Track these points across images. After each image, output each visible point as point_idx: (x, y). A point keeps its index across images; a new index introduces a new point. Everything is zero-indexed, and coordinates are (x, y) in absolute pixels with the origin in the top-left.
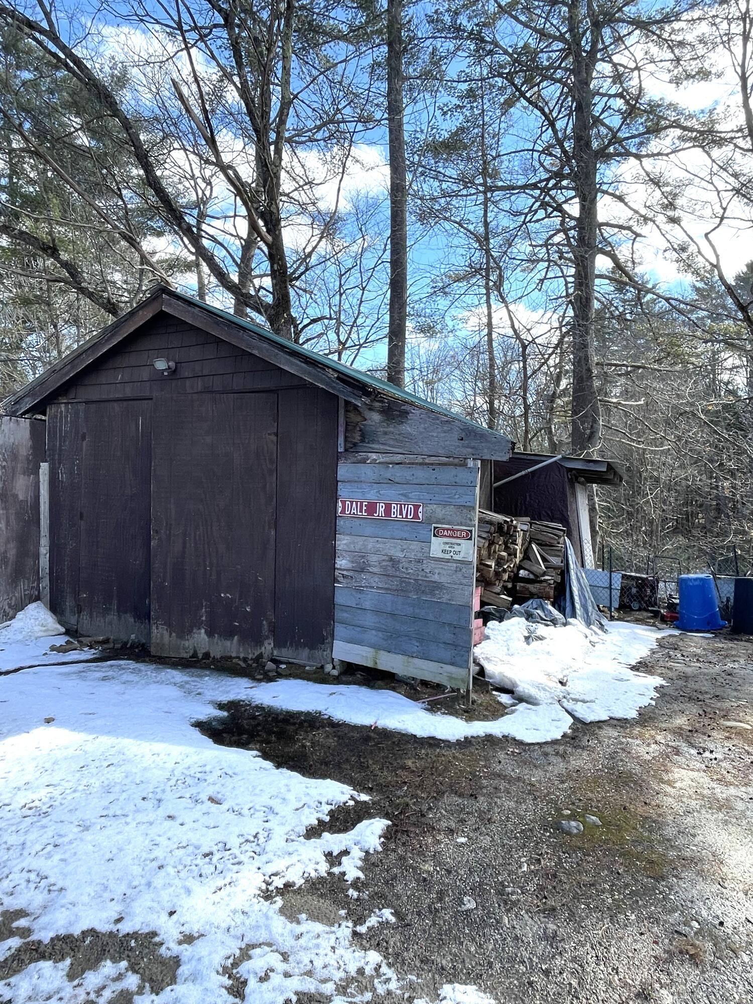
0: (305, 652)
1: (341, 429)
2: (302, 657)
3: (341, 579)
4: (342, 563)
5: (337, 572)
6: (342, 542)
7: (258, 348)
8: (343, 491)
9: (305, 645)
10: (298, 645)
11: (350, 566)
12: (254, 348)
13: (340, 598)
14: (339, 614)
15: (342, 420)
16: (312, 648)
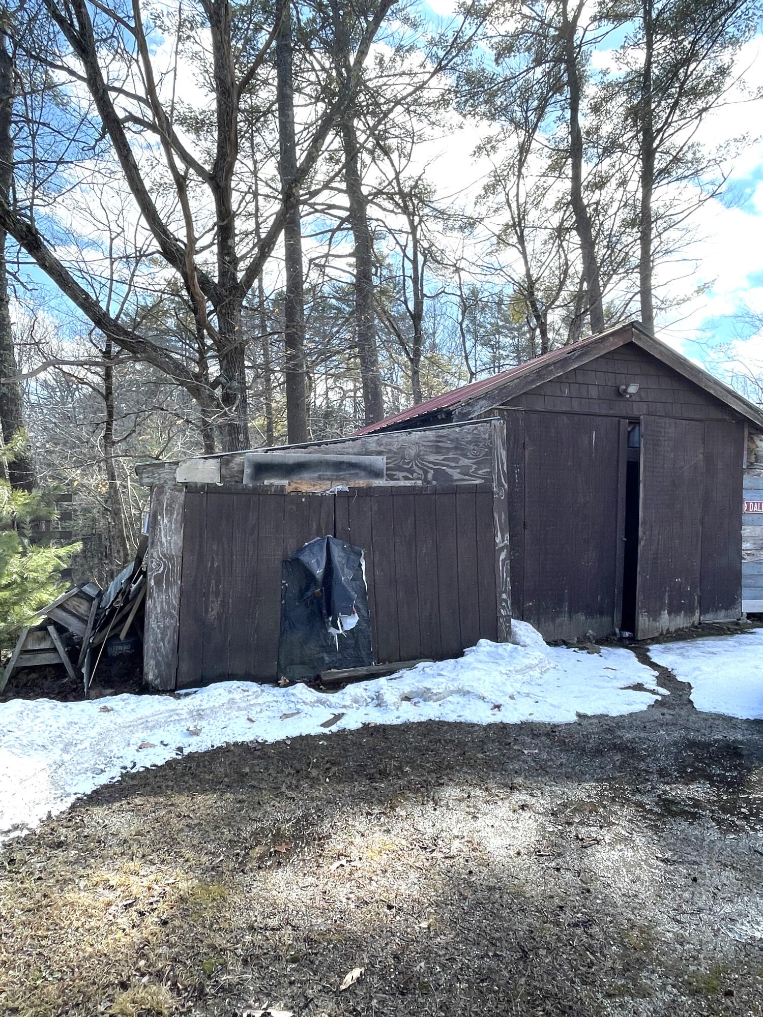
0: (722, 613)
1: (745, 453)
2: (721, 618)
3: (746, 557)
4: (746, 545)
5: (743, 553)
6: (746, 531)
7: (714, 389)
8: (746, 495)
9: (722, 608)
10: (717, 609)
11: (752, 547)
12: (711, 388)
13: (745, 570)
14: (744, 581)
15: (746, 446)
16: (726, 609)
